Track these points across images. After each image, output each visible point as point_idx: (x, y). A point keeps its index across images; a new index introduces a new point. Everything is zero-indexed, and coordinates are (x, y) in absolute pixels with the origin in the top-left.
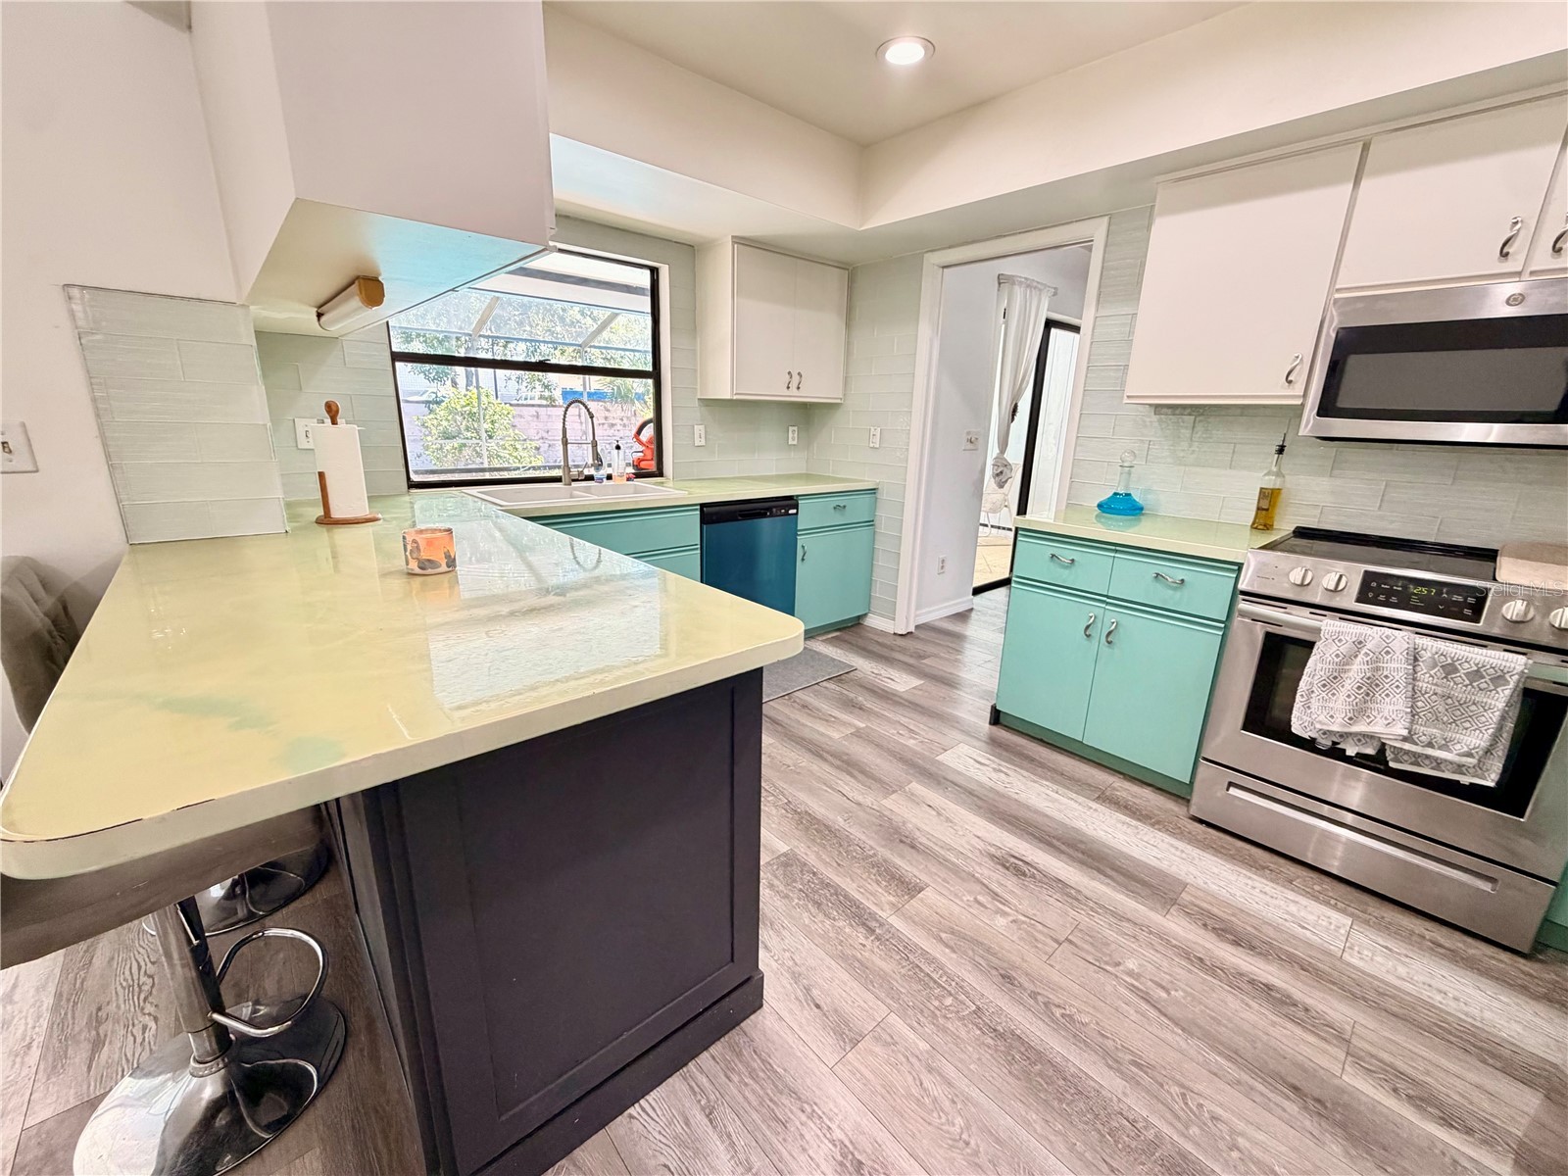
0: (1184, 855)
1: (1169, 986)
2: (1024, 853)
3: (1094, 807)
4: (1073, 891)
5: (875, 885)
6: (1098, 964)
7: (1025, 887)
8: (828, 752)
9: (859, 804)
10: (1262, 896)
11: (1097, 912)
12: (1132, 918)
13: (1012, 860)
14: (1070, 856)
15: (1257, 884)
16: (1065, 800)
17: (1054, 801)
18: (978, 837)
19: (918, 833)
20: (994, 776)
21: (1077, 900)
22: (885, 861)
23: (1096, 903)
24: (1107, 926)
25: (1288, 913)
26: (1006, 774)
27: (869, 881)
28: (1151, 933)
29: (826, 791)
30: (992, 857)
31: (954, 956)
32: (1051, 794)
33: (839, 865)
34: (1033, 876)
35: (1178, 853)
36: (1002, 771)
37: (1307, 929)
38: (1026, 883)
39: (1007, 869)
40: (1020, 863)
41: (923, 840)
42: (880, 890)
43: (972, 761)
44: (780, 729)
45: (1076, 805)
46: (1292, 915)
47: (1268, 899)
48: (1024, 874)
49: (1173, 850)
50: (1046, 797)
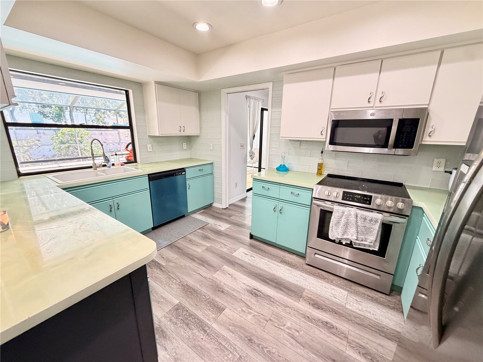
0: (304, 278)
1: (299, 330)
2: (258, 287)
3: (279, 265)
4: (272, 299)
5: (208, 311)
6: (278, 327)
7: (257, 301)
8: (196, 258)
9: (205, 278)
10: (325, 289)
11: (279, 306)
12: (289, 306)
13: (255, 291)
14: (272, 286)
15: (324, 285)
16: (271, 264)
17: (268, 265)
18: (244, 284)
19: (225, 286)
20: (250, 258)
21: (273, 302)
22: (213, 300)
23: (279, 302)
24: (282, 311)
25: (332, 294)
26: (254, 257)
27: (207, 310)
28: (294, 310)
29: (195, 274)
30: (248, 291)
31: (233, 335)
32: (266, 262)
33: (196, 305)
34: (260, 296)
35: (303, 278)
36: (252, 256)
37: (336, 298)
38: (258, 299)
39: (252, 294)
40: (256, 291)
41: (226, 288)
42: (210, 313)
43: (244, 254)
44: (180, 251)
45: (274, 265)
46: (333, 294)
47: (326, 289)
48: (258, 296)
49: (301, 277)
50: (265, 264)
